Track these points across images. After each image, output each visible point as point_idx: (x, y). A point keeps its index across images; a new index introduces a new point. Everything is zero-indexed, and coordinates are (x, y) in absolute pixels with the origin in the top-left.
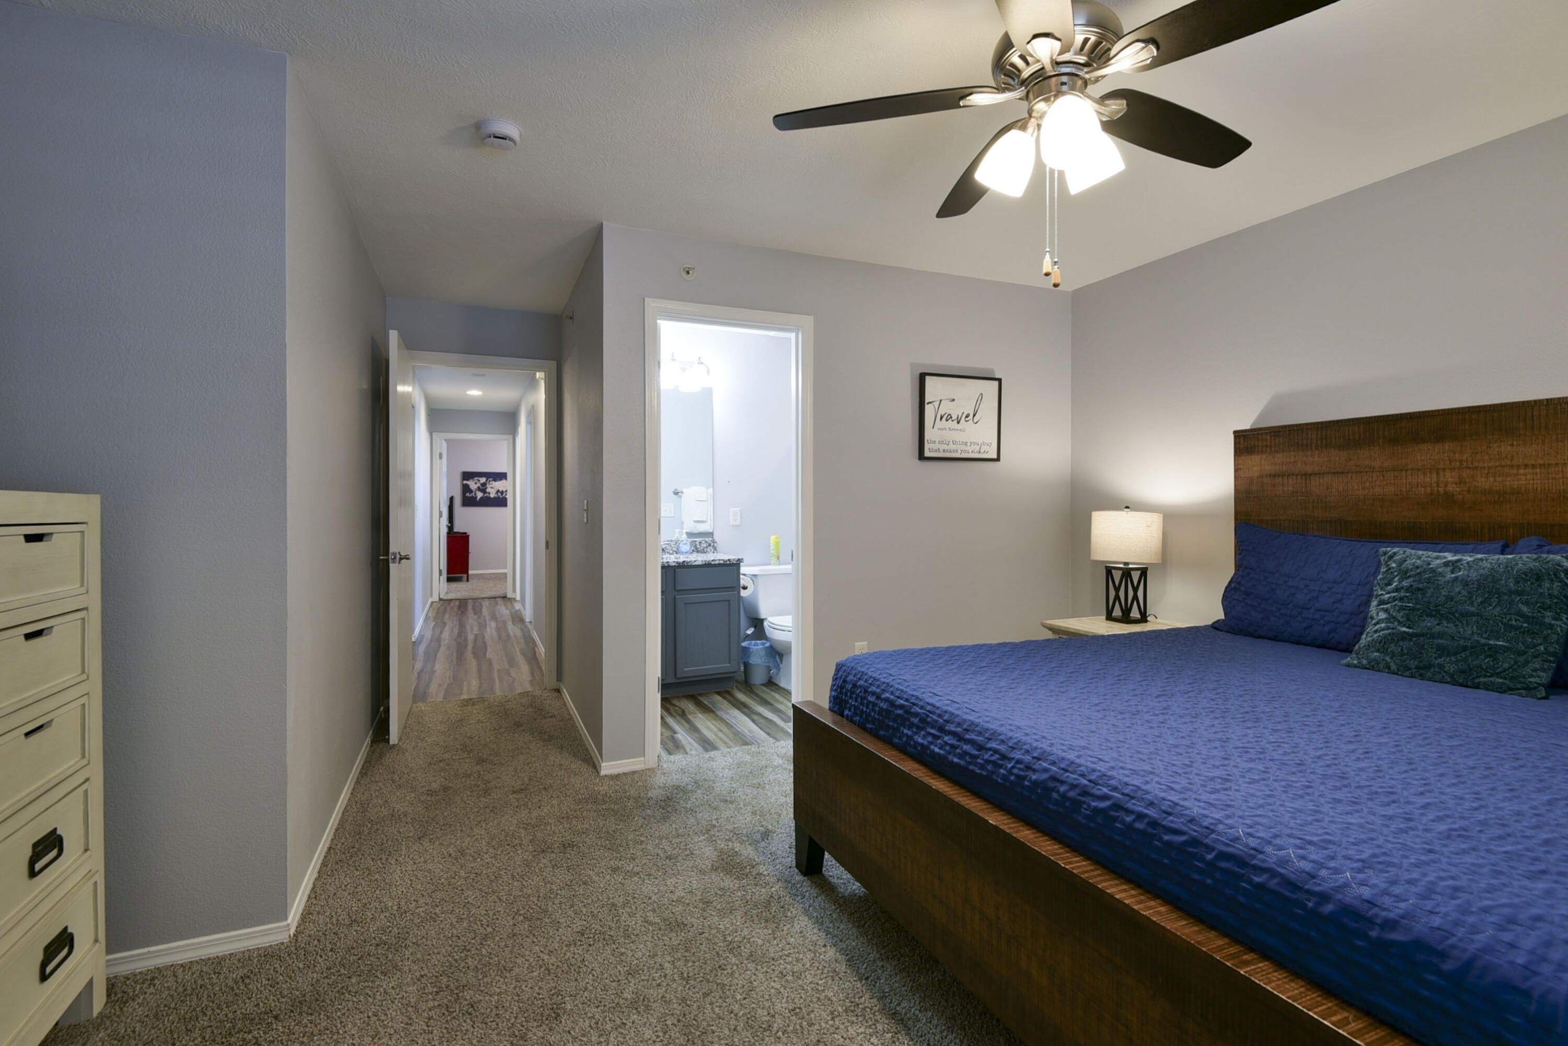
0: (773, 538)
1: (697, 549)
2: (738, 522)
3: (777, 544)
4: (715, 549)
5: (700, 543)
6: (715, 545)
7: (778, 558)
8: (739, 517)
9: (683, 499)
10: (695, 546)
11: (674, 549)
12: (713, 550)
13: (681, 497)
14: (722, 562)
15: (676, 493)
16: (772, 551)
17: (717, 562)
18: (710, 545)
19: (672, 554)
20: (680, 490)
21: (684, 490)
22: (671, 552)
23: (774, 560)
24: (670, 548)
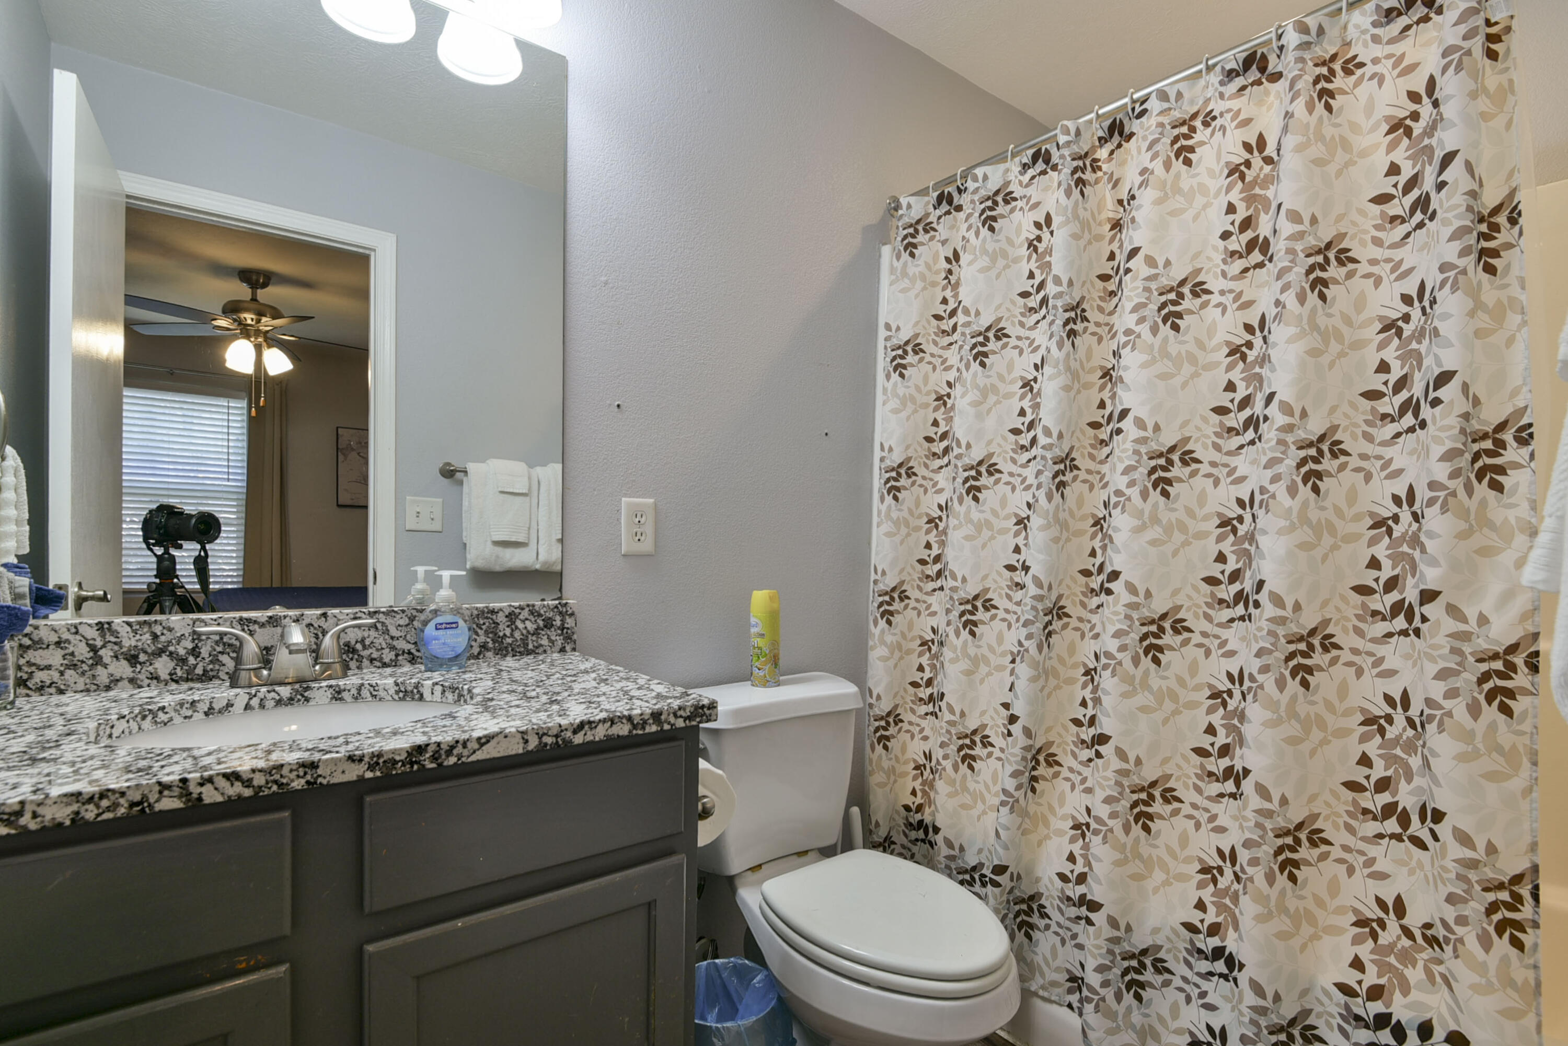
0: (760, 598)
1: (498, 639)
2: (647, 545)
3: (774, 617)
4: (568, 638)
5: (512, 617)
6: (570, 622)
7: (775, 661)
8: (649, 529)
9: (465, 488)
10: (493, 631)
11: (401, 645)
12: (559, 641)
13: (461, 483)
14: (623, 729)
15: (449, 473)
16: (760, 642)
17: (600, 733)
18: (549, 624)
19: (394, 663)
20: (457, 464)
21: (471, 467)
22: (388, 656)
23: (762, 670)
24: (381, 641)
